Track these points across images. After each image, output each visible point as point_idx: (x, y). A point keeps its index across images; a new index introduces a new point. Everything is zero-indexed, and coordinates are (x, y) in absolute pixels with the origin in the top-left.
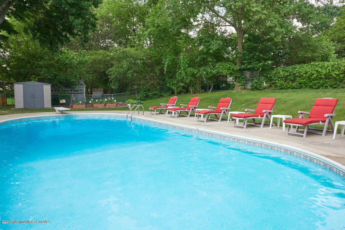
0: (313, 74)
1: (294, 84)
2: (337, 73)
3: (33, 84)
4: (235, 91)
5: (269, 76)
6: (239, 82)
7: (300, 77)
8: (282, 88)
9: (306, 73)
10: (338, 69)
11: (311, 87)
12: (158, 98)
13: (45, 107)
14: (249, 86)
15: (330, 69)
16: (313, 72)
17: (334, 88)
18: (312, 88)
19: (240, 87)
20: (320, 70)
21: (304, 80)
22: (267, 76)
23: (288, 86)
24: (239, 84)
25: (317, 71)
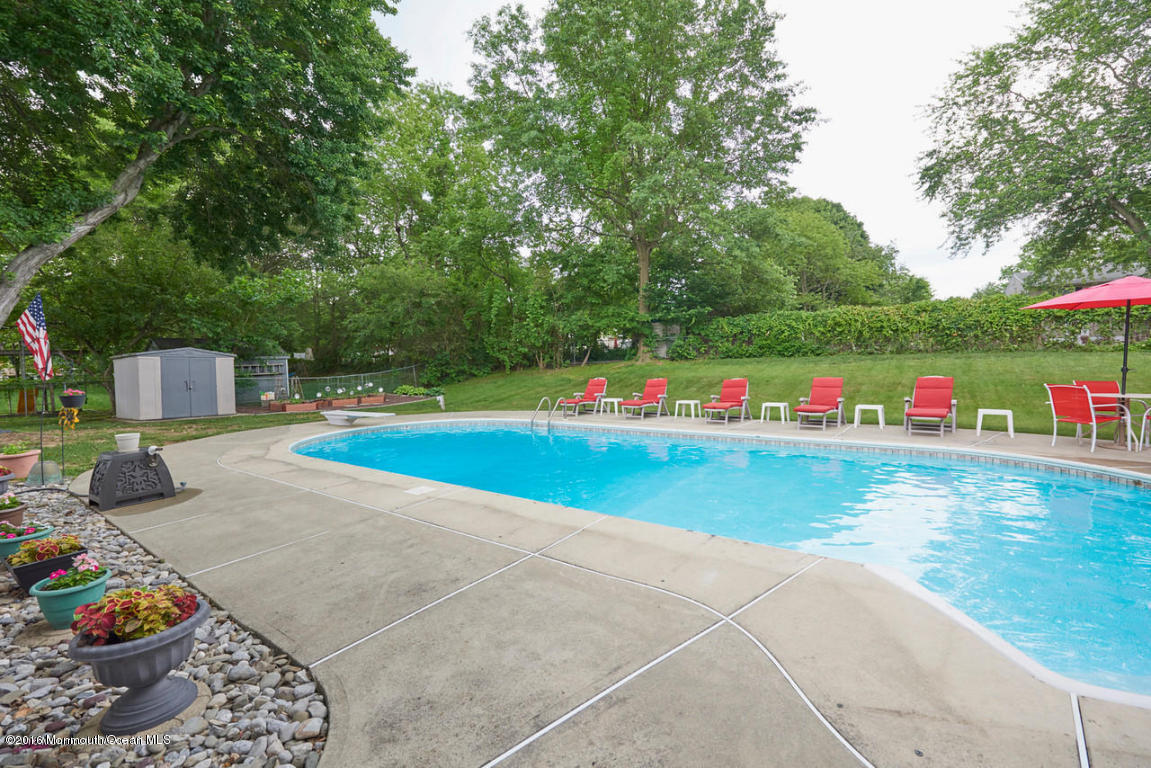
0: (783, 332)
1: (751, 349)
2: (822, 329)
3: (189, 356)
4: (639, 363)
5: (703, 334)
6: (647, 345)
7: (759, 335)
8: (728, 357)
9: (771, 329)
10: (824, 323)
11: (781, 354)
12: (467, 379)
13: (220, 413)
14: (663, 352)
15: (811, 323)
16: (783, 328)
17: (818, 355)
18: (784, 355)
19: (648, 355)
20: (794, 324)
21: (769, 342)
22: (699, 334)
23: (740, 352)
24: (646, 349)
25: (789, 326)
